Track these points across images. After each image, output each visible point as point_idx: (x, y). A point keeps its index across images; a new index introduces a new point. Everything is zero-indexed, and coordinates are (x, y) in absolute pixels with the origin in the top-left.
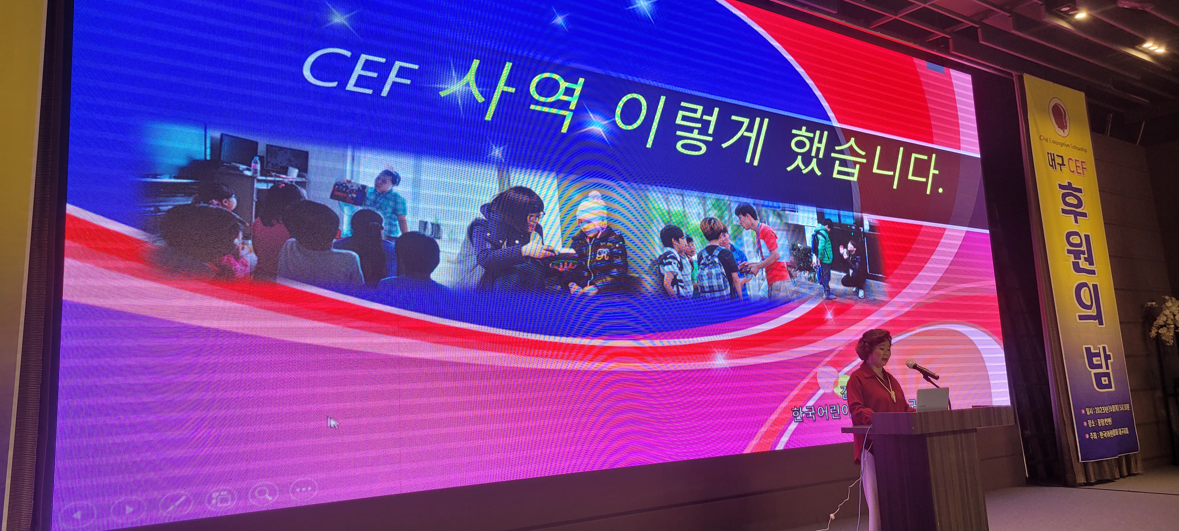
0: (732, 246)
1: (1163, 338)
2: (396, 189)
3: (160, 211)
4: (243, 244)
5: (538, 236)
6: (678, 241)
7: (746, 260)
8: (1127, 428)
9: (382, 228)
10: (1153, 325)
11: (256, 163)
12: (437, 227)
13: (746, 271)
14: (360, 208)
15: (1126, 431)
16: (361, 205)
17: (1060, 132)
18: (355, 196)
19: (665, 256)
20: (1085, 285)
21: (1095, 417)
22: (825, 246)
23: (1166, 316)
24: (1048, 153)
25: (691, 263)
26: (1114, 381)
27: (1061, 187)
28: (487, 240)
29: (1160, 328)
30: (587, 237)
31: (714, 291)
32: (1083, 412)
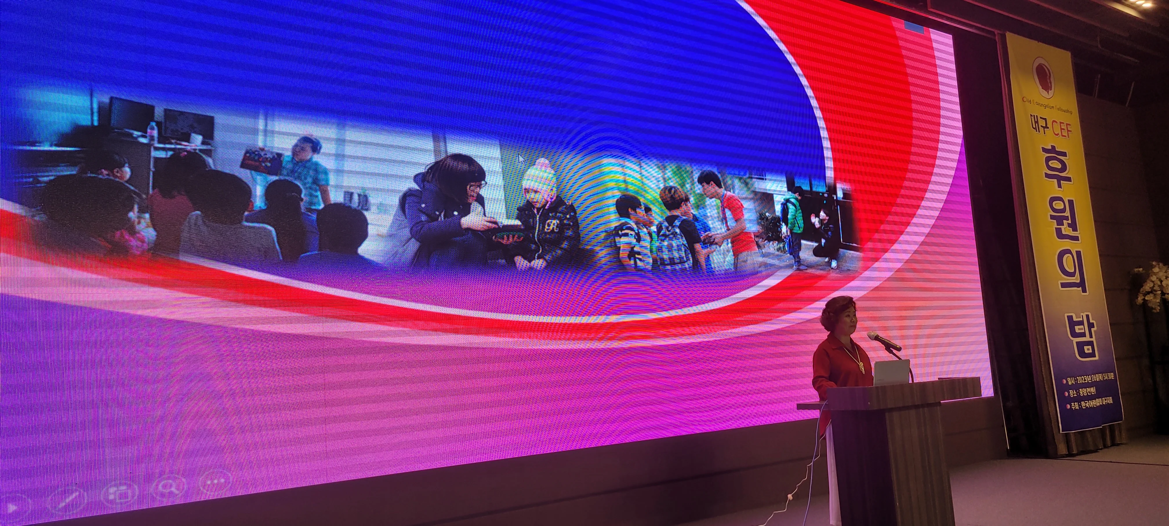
0: (694, 216)
1: (1150, 305)
2: (316, 158)
3: (39, 182)
4: (139, 218)
5: (480, 208)
6: (635, 211)
7: (709, 230)
8: (1111, 398)
9: (302, 200)
10: (1139, 291)
11: (152, 129)
12: (364, 199)
13: (710, 242)
14: (274, 178)
15: (1110, 400)
16: (276, 175)
17: (1044, 93)
18: (269, 164)
19: (621, 227)
20: (1068, 251)
21: (1077, 387)
22: (795, 215)
23: (1153, 282)
24: (1031, 115)
25: (650, 234)
26: (1098, 350)
27: (1044, 150)
28: (422, 211)
29: (1146, 295)
30: (534, 207)
31: (675, 264)
32: (1065, 382)
